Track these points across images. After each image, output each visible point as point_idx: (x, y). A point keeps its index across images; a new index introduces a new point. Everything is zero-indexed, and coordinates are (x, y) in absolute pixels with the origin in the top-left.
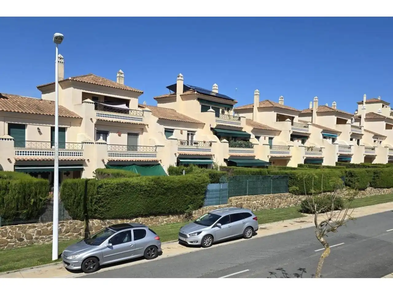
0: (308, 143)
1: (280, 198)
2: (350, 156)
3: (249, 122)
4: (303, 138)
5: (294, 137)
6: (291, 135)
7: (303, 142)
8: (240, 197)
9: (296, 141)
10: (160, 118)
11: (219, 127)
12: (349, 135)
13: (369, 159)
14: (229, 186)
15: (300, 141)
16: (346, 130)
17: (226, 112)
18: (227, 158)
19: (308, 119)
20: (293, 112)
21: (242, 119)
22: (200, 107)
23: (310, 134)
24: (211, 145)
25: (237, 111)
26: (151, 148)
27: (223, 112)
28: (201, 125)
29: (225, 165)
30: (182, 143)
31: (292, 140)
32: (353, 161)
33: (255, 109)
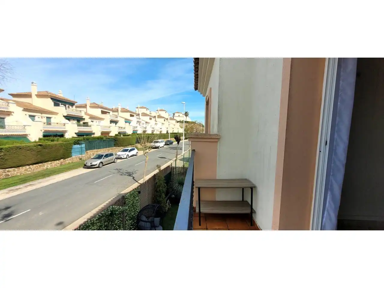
0: (118, 125)
1: (112, 149)
2: (137, 130)
3: (86, 113)
4: (116, 122)
5: (112, 122)
6: (110, 121)
7: (116, 124)
8: (92, 150)
9: (112, 124)
10: (25, 108)
11: (68, 116)
12: (136, 122)
13: (144, 132)
14: (85, 146)
15: (115, 124)
16: (134, 119)
17: (70, 107)
18: (77, 132)
19: (116, 113)
20: (109, 109)
21: (82, 112)
22: (53, 103)
23: (119, 121)
24: (64, 125)
25: (76, 107)
26: (21, 127)
27: (69, 107)
28: (56, 114)
29: (75, 136)
30: (44, 123)
31: (111, 123)
32: (138, 132)
33: (88, 107)
